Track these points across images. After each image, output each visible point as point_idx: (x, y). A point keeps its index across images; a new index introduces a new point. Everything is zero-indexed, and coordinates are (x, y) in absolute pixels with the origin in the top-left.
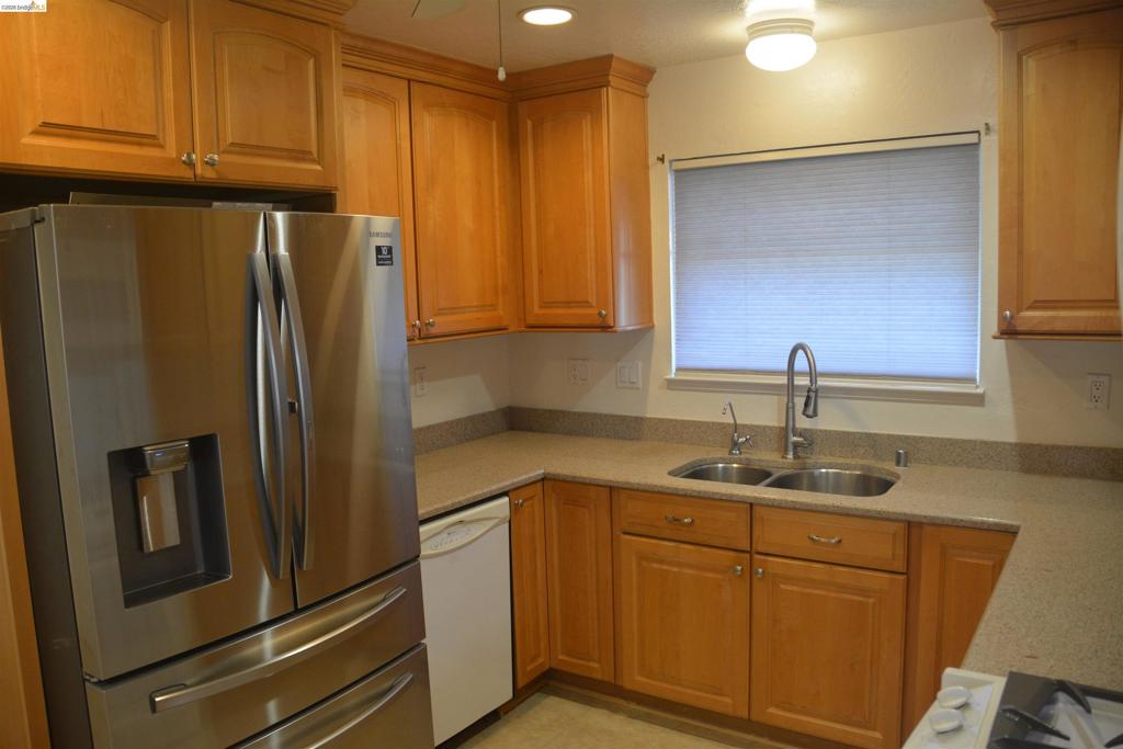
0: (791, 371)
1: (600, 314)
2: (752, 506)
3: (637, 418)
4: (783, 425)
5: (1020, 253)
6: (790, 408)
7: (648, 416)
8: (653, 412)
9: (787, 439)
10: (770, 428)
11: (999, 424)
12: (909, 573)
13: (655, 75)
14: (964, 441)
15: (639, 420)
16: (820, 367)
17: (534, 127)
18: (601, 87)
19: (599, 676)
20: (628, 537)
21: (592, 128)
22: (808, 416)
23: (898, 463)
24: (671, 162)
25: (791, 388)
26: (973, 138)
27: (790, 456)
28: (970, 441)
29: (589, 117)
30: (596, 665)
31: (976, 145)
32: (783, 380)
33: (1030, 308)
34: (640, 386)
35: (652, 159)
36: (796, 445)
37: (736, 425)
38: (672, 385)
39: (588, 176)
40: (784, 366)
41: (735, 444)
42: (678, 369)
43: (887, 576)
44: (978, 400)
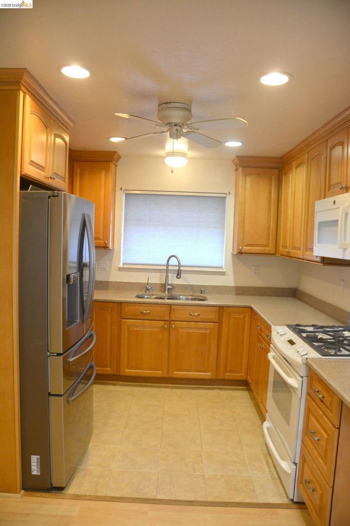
0: (168, 265)
1: (105, 243)
2: (170, 305)
3: (106, 281)
4: (164, 282)
5: (244, 230)
6: (167, 277)
7: (111, 280)
8: (113, 279)
9: (165, 288)
10: (157, 284)
11: (229, 281)
12: (219, 323)
13: (121, 159)
14: (220, 286)
15: (108, 282)
16: (182, 263)
17: (80, 172)
18: (110, 162)
19: (110, 373)
20: (124, 320)
21: (105, 176)
22: (178, 278)
23: (202, 293)
24: (124, 190)
25: (167, 271)
26: (225, 195)
27: (167, 292)
28: (221, 286)
29: (104, 171)
30: (109, 369)
31: (225, 197)
32: (165, 268)
33: (246, 246)
34: (108, 270)
35: (118, 188)
36: (169, 289)
37: (148, 283)
38: (120, 269)
39: (103, 193)
40: (166, 263)
41: (147, 289)
42: (123, 264)
43: (213, 324)
44: (223, 274)
